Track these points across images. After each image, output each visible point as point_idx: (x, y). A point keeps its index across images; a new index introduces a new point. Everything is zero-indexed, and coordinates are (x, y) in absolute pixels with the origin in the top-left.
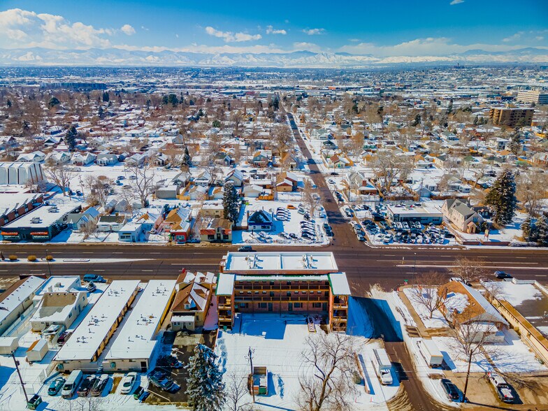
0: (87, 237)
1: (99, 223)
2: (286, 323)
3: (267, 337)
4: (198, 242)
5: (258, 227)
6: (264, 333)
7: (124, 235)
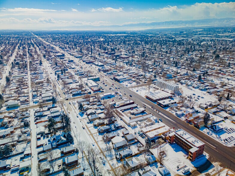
0: (170, 110)
1: (175, 108)
2: (182, 151)
3: (174, 150)
4: (191, 124)
5: (212, 130)
6: (174, 149)
7: (176, 114)
